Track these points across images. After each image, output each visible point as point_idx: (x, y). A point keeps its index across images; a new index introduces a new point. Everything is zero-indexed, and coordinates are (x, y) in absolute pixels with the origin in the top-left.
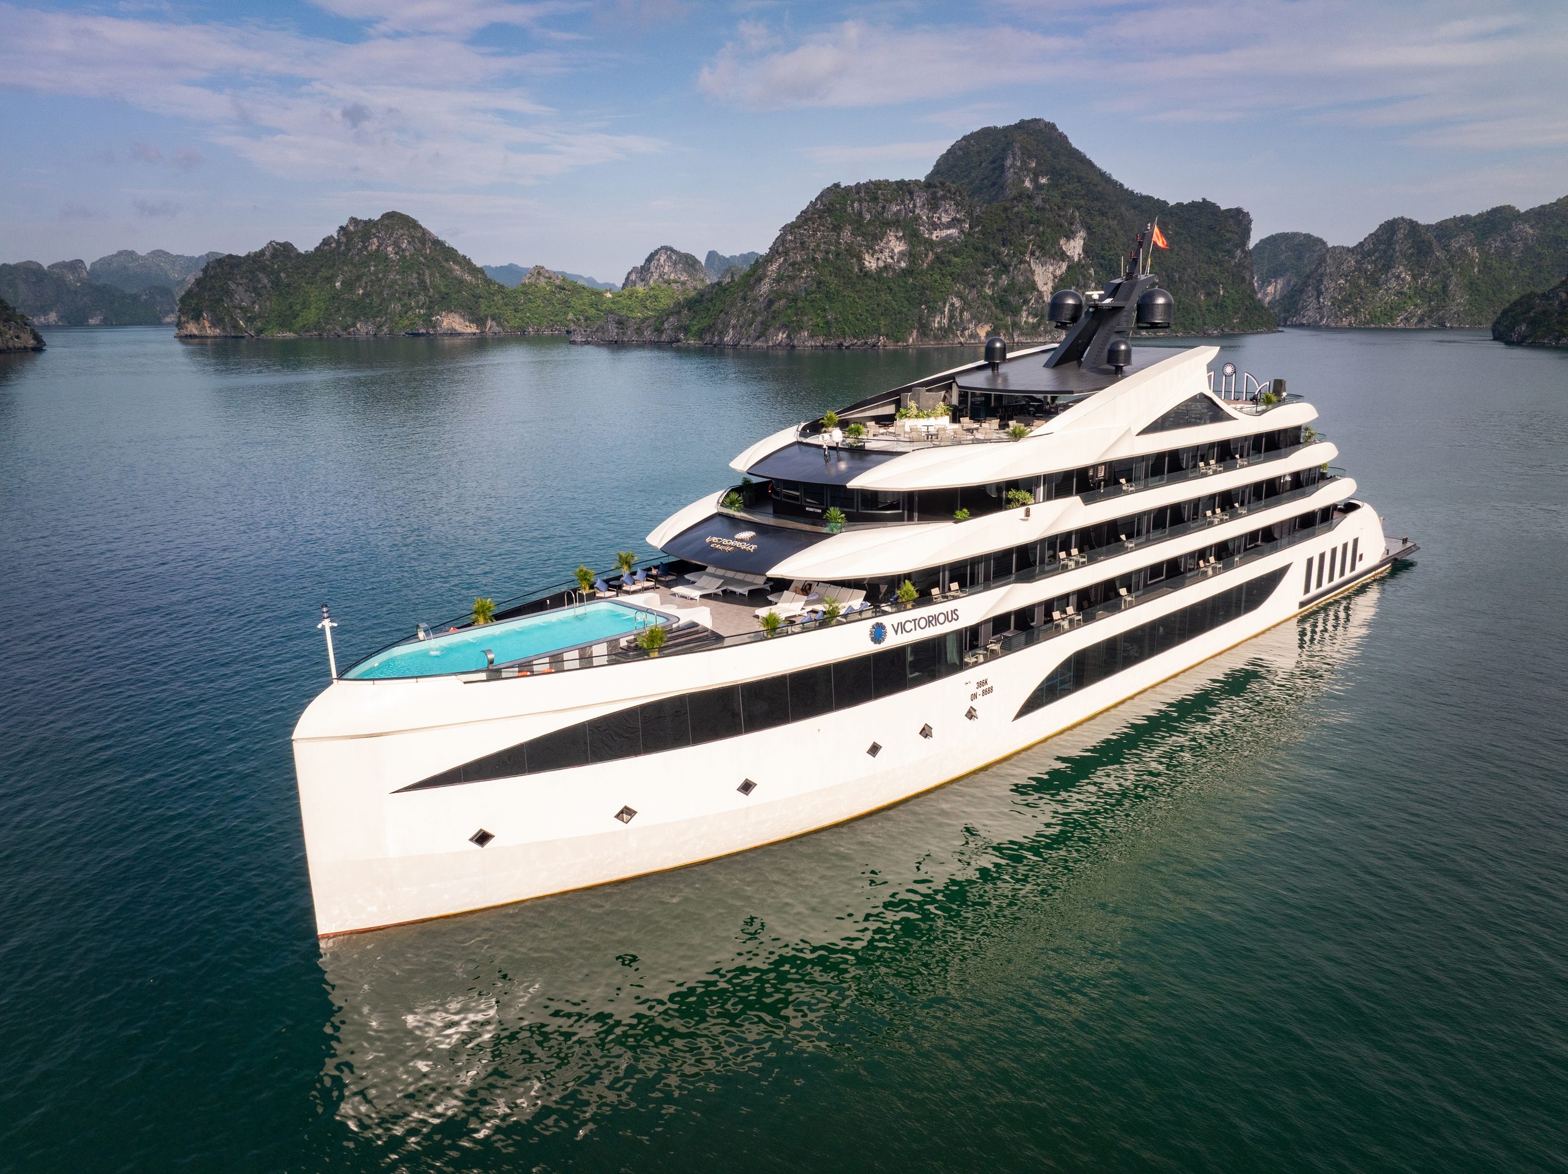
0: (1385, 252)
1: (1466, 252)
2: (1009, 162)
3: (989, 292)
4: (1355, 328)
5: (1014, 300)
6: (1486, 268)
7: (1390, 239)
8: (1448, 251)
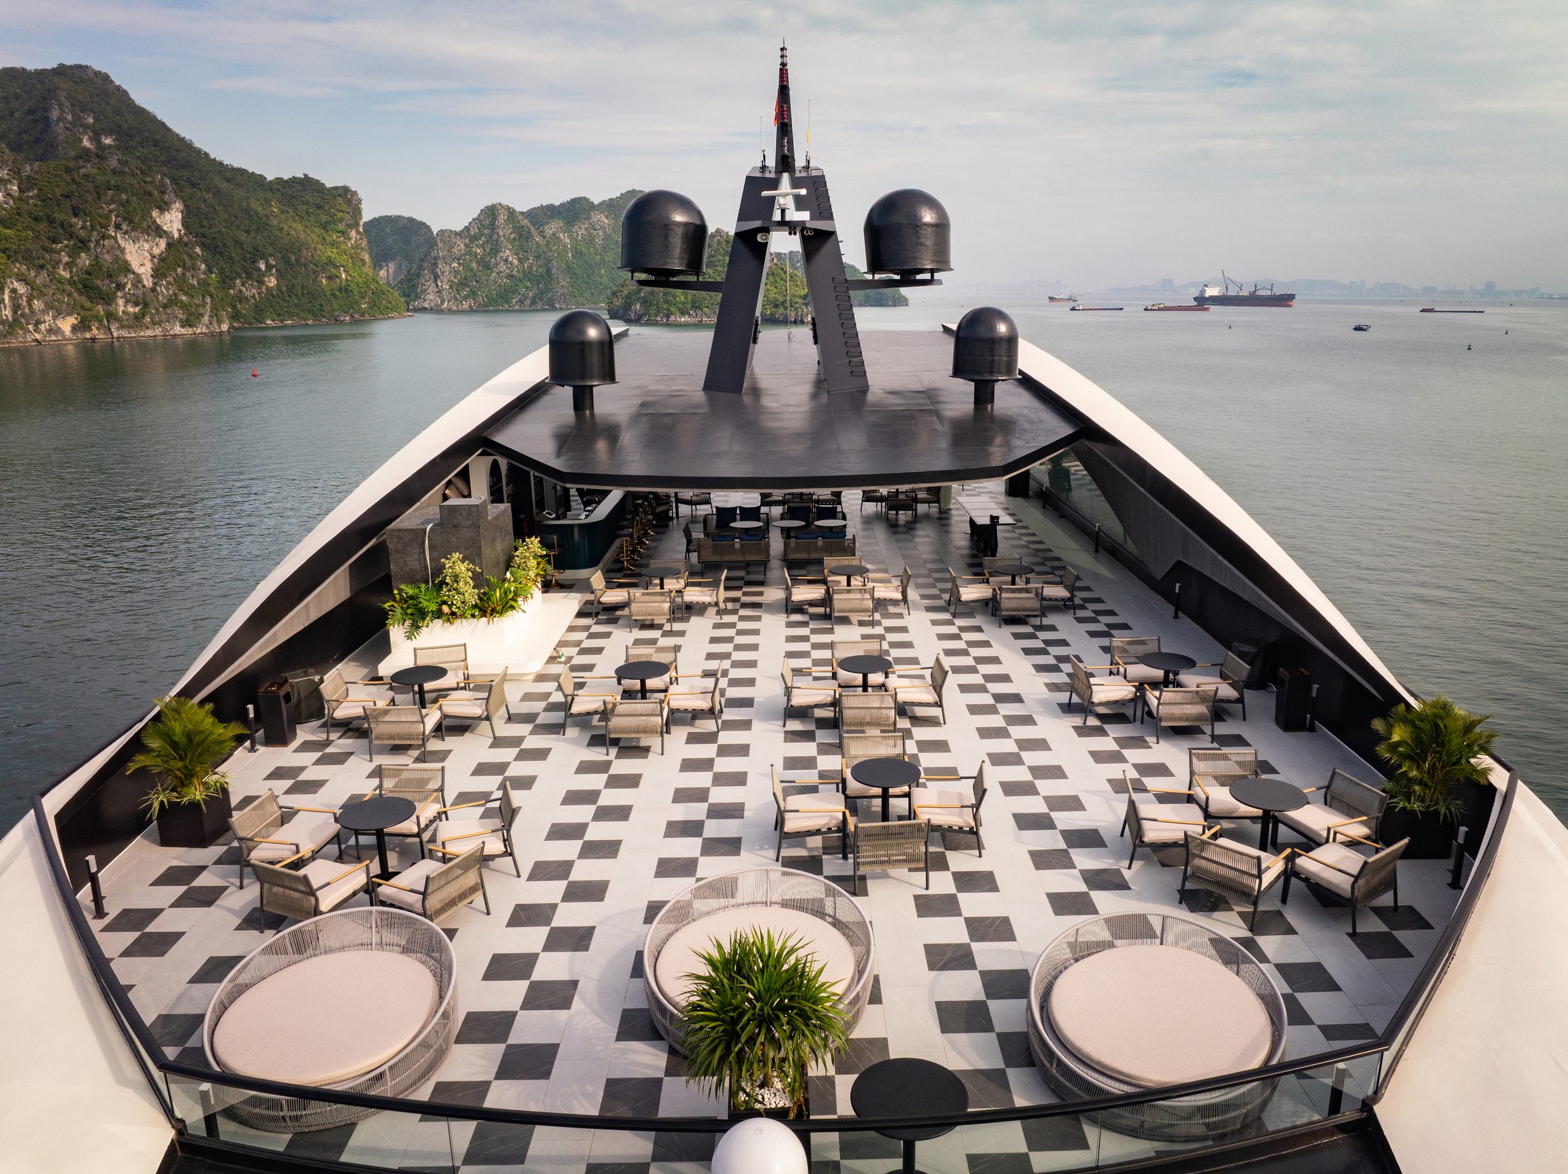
0: (491, 237)
1: (559, 238)
2: (55, 114)
3: (66, 275)
4: (476, 311)
5: (104, 285)
6: (578, 254)
7: (493, 224)
8: (544, 237)
